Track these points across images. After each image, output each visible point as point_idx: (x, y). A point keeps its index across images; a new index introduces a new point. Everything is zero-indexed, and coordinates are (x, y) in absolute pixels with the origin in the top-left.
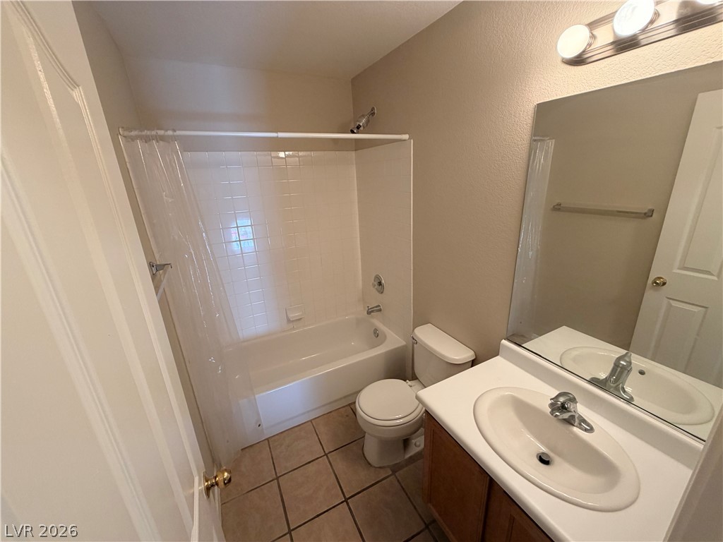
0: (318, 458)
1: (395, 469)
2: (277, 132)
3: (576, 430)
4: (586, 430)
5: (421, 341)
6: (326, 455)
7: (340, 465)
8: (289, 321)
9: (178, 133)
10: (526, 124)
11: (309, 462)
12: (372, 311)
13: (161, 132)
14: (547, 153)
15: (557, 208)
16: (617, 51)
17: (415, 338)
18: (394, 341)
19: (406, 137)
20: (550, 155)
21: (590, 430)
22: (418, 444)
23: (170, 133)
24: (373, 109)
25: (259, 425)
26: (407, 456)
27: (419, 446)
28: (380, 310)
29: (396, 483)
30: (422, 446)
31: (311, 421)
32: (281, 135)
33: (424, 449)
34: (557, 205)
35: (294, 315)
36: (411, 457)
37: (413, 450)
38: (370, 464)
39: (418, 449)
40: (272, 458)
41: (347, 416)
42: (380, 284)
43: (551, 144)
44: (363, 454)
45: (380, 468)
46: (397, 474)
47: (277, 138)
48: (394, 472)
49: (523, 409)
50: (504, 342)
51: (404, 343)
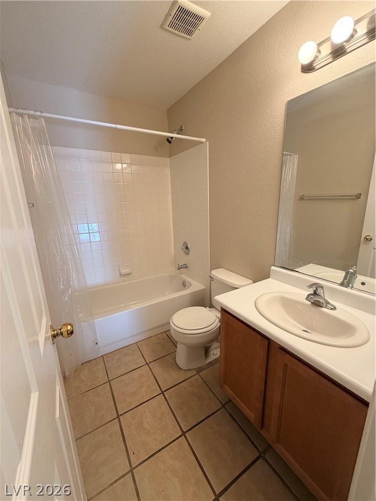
0: (141, 367)
1: (199, 370)
2: (116, 124)
3: (324, 309)
4: (331, 309)
5: (216, 276)
6: (147, 364)
7: (157, 369)
8: (121, 275)
9: (44, 114)
10: (281, 116)
11: (135, 370)
12: (181, 268)
13: (32, 112)
14: (294, 162)
15: (302, 198)
16: (334, 58)
17: (212, 276)
18: (196, 286)
19: (204, 140)
20: (296, 165)
21: (334, 308)
22: (215, 353)
23: (38, 113)
24: (182, 126)
25: (96, 344)
26: (207, 362)
27: (217, 354)
28: (187, 267)
29: (201, 380)
30: (219, 355)
31: (136, 343)
32: (119, 126)
33: (220, 357)
34: (302, 196)
35: (124, 271)
36: (210, 362)
37: (212, 358)
38: (180, 368)
39: (215, 357)
40: (106, 368)
41: (163, 339)
42: (187, 248)
43: (296, 158)
44: (176, 363)
45: (188, 370)
46: (200, 374)
47: (116, 128)
48: (198, 373)
49: (287, 304)
50: (273, 267)
51: (204, 287)
